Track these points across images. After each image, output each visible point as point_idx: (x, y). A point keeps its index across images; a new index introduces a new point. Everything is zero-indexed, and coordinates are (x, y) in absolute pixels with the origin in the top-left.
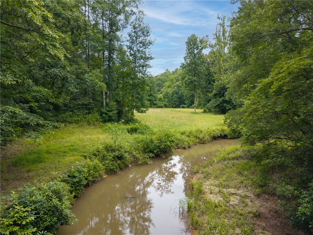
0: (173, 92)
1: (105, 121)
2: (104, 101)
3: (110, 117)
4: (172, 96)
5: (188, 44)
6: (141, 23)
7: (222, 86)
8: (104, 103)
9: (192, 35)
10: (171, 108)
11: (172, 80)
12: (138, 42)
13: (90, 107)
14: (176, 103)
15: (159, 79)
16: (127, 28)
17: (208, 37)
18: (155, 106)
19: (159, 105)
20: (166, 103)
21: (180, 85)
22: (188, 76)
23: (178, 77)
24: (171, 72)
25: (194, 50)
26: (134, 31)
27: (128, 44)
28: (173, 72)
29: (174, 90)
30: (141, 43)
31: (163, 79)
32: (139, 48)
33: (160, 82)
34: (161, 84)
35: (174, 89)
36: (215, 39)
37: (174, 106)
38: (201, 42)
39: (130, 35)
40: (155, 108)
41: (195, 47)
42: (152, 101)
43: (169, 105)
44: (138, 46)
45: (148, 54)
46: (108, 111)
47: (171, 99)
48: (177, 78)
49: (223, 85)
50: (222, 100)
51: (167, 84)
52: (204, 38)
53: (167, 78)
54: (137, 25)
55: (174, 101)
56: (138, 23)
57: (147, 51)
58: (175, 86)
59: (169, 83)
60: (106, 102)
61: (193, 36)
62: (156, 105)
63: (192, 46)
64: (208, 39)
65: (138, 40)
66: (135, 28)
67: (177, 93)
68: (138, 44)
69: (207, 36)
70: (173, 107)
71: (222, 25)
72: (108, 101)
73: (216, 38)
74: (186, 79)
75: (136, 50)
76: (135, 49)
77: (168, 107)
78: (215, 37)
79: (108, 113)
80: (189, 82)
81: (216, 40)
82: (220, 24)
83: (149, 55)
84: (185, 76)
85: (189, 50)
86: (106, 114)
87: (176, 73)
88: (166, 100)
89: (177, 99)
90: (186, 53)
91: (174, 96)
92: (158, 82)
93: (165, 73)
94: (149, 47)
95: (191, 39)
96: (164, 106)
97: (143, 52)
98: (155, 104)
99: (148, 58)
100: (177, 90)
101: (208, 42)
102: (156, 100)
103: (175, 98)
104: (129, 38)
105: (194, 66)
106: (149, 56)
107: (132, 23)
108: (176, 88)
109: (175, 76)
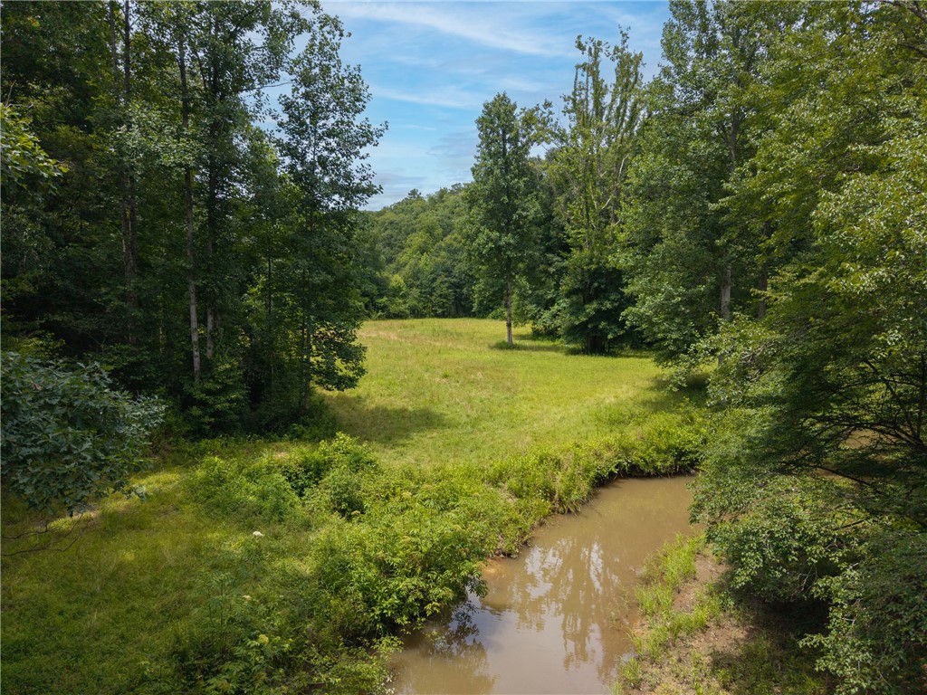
0: (437, 265)
1: (198, 434)
2: (196, 353)
3: (216, 414)
4: (434, 280)
5: (487, 127)
6: (332, 63)
7: (594, 267)
8: (197, 361)
9: (499, 96)
10: (432, 317)
11: (430, 230)
12: (320, 131)
13: (139, 378)
14: (445, 300)
15: (391, 223)
16: (277, 83)
17: (551, 109)
18: (380, 313)
19: (393, 309)
20: (415, 302)
21: (455, 244)
22: (487, 231)
23: (449, 218)
24: (426, 200)
25: (505, 146)
26: (302, 90)
27: (284, 137)
28: (431, 199)
29: (439, 259)
30: (330, 134)
31: (403, 223)
32: (325, 153)
33: (394, 233)
34: (396, 240)
35: (437, 256)
36: (569, 112)
37: (440, 311)
38: (529, 120)
39: (288, 106)
40: (380, 318)
41: (507, 136)
42: (372, 298)
43: (424, 308)
44: (322, 144)
45: (359, 175)
46: (209, 392)
47: (428, 290)
48: (445, 220)
49: (598, 263)
50: (594, 309)
51: (417, 239)
52: (537, 109)
53: (414, 221)
54: (317, 70)
55: (440, 296)
56: (318, 62)
57: (355, 164)
58: (440, 248)
59: (421, 237)
60: (203, 358)
61: (502, 100)
62: (384, 308)
63: (498, 135)
64: (550, 113)
65: (321, 123)
66: (306, 80)
67: (448, 272)
68: (321, 138)
69: (548, 105)
70: (438, 316)
71: (592, 69)
72: (209, 353)
73: (572, 111)
74: (481, 239)
75: (313, 163)
76: (309, 157)
77: (423, 316)
78: (570, 106)
79: (210, 400)
80: (491, 249)
81: (573, 115)
82: (584, 67)
83: (364, 179)
84: (478, 231)
85: (487, 147)
86: (202, 404)
87: (442, 205)
88: (415, 292)
89: (449, 288)
90: (479, 155)
91: (439, 281)
92: (387, 232)
93: (406, 202)
94: (363, 151)
95: (493, 110)
96: (408, 312)
97: (338, 165)
98: (377, 308)
99: (358, 190)
100: (449, 262)
101: (549, 124)
102: (382, 292)
103: (442, 286)
104: (285, 118)
105: (506, 198)
106: (364, 184)
107: (296, 63)
108: (443, 253)
109: (439, 213)
